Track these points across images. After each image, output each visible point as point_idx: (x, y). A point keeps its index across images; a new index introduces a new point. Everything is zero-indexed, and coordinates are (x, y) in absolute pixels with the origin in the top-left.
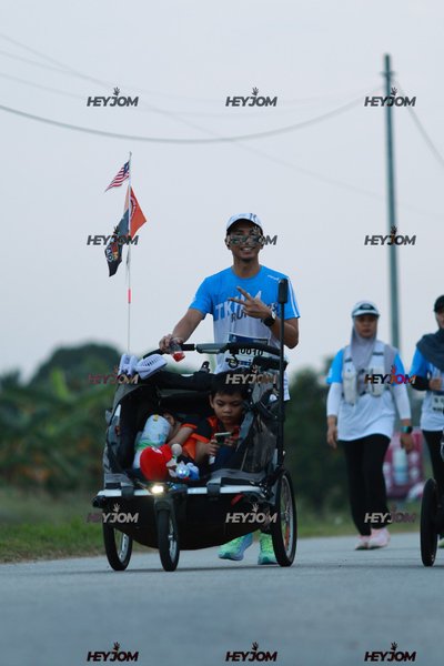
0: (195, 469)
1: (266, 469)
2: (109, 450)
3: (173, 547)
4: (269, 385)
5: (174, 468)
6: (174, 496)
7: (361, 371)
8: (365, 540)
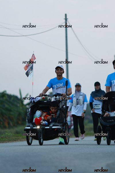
0: (47, 123)
1: (63, 123)
2: (28, 118)
3: (42, 140)
4: (64, 104)
5: (42, 122)
6: (42, 129)
7: (77, 99)
8: (77, 138)
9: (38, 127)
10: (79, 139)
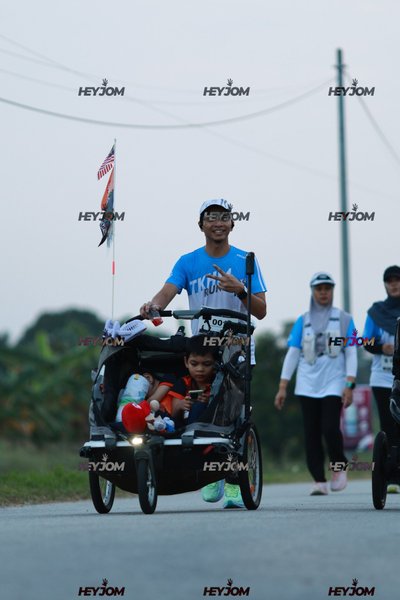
0: (171, 423)
1: (235, 422)
2: (95, 405)
3: (151, 492)
4: (238, 348)
5: (152, 422)
6: (152, 447)
7: (320, 335)
8: (319, 486)
9: (137, 441)
10: (325, 489)
